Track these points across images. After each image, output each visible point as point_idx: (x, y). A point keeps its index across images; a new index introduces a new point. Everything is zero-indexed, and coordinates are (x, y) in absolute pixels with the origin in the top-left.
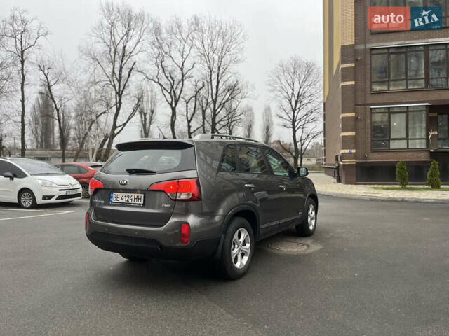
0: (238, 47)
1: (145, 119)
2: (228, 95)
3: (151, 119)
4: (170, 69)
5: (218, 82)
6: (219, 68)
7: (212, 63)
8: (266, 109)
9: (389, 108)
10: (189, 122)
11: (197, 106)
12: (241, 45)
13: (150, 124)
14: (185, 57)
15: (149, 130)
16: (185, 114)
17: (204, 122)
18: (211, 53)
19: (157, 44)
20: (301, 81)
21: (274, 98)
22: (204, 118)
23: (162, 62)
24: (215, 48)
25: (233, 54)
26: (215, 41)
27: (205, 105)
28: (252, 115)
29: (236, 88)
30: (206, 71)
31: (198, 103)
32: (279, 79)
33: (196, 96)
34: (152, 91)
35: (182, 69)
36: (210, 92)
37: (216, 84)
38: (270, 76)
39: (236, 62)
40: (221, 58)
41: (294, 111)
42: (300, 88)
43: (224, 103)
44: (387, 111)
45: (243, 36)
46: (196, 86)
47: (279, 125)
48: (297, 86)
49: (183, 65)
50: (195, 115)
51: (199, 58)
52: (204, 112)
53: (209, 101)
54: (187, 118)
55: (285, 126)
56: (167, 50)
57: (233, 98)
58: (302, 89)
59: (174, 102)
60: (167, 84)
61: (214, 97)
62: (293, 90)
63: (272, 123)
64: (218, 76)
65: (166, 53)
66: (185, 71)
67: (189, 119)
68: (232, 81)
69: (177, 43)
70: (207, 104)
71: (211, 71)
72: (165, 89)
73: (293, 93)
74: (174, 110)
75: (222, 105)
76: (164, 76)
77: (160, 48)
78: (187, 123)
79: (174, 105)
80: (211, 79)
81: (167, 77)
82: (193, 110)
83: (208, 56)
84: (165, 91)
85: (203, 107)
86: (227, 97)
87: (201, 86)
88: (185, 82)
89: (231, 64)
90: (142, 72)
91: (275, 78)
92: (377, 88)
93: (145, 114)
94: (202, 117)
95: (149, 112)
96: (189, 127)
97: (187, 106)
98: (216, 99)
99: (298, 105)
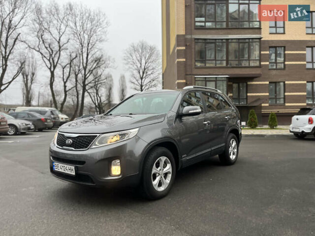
0: (103, 30)
1: (27, 80)
2: (95, 65)
3: (32, 80)
4: (49, 41)
5: (88, 55)
6: (88, 44)
7: (83, 40)
8: (121, 77)
9: (206, 78)
10: (65, 83)
11: (71, 71)
12: (105, 29)
13: (32, 84)
14: (61, 34)
15: (30, 88)
16: (62, 76)
17: (76, 84)
18: (82, 33)
19: (38, 21)
20: (146, 59)
21: (128, 70)
22: (77, 81)
23: (42, 36)
24: (85, 29)
25: (99, 35)
26: (85, 24)
27: (77, 71)
28: (112, 80)
29: (101, 60)
30: (78, 46)
31: (72, 69)
32: (131, 56)
33: (70, 64)
34: (33, 58)
35: (59, 42)
36: (82, 61)
37: (86, 56)
38: (125, 53)
39: (101, 41)
40: (90, 37)
41: (142, 78)
42: (146, 63)
43: (92, 70)
44: (204, 79)
45: (107, 23)
46: (71, 56)
47: (131, 88)
48: (143, 62)
49: (59, 40)
50: (70, 78)
51: (73, 35)
52: (76, 76)
53: (80, 68)
54: (63, 80)
55: (135, 89)
56: (46, 27)
57: (99, 67)
58: (147, 64)
59: (53, 67)
60: (46, 53)
61: (85, 65)
62: (141, 64)
63: (126, 87)
64: (88, 50)
65: (46, 29)
66: (61, 44)
67: (65, 81)
68: (98, 55)
69: (55, 22)
70: (79, 70)
71: (82, 46)
72: (45, 57)
73: (141, 67)
74: (52, 73)
75: (91, 71)
76: (44, 47)
77: (40, 24)
78: (63, 83)
79: (52, 70)
80: (82, 51)
81: (46, 48)
82: (68, 74)
83: (80, 35)
84: (44, 58)
85: (76, 72)
86: (94, 66)
87: (74, 57)
88: (61, 52)
89: (97, 42)
90: (25, 42)
91: (129, 55)
92: (199, 64)
93: (27, 76)
94: (75, 80)
95: (30, 74)
96: (65, 87)
97: (63, 71)
98: (86, 67)
99: (145, 75)
